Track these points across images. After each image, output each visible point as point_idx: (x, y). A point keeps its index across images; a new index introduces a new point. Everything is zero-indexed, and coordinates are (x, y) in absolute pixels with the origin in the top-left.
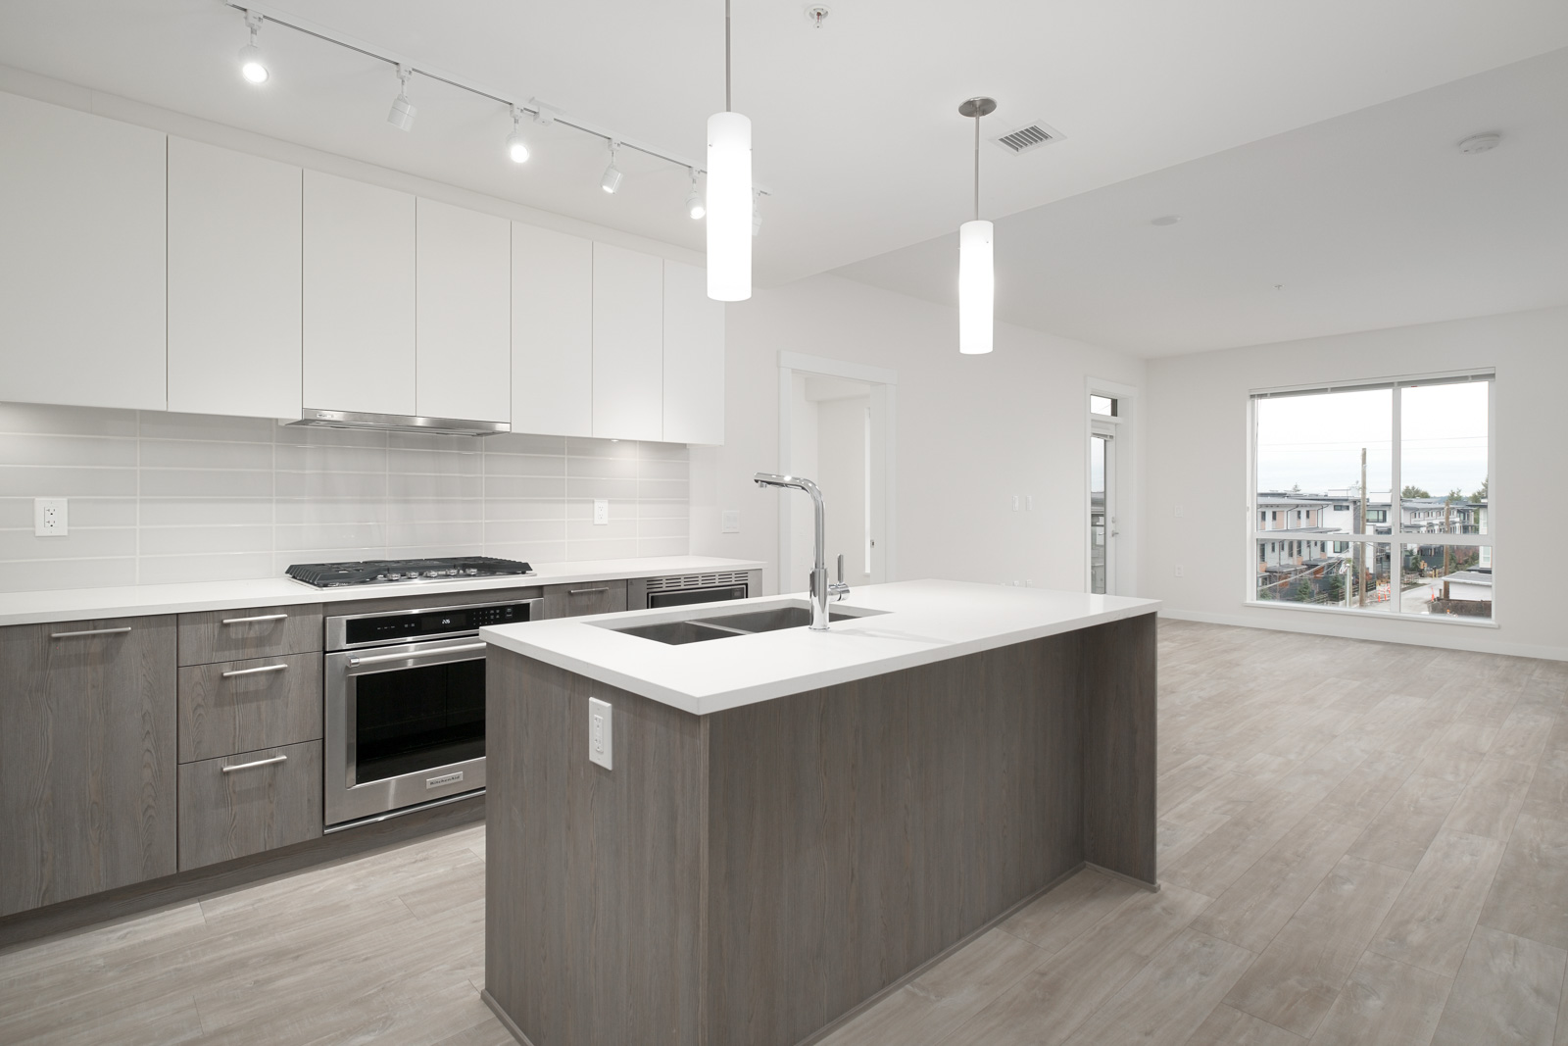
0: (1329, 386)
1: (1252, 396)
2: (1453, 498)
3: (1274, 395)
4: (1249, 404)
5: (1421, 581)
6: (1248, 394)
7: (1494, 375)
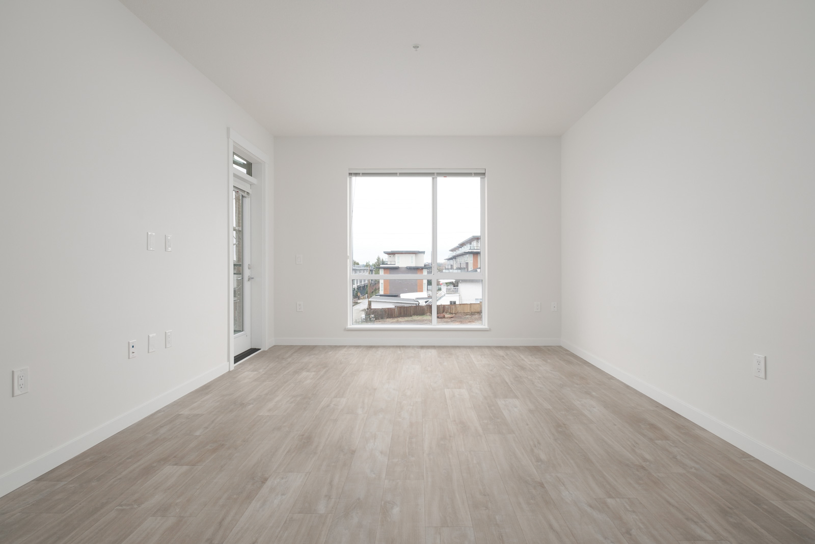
0: (398, 171)
1: (350, 174)
2: (367, 265)
3: (365, 174)
4: (348, 179)
5: (359, 301)
6: (348, 172)
7: (484, 174)
